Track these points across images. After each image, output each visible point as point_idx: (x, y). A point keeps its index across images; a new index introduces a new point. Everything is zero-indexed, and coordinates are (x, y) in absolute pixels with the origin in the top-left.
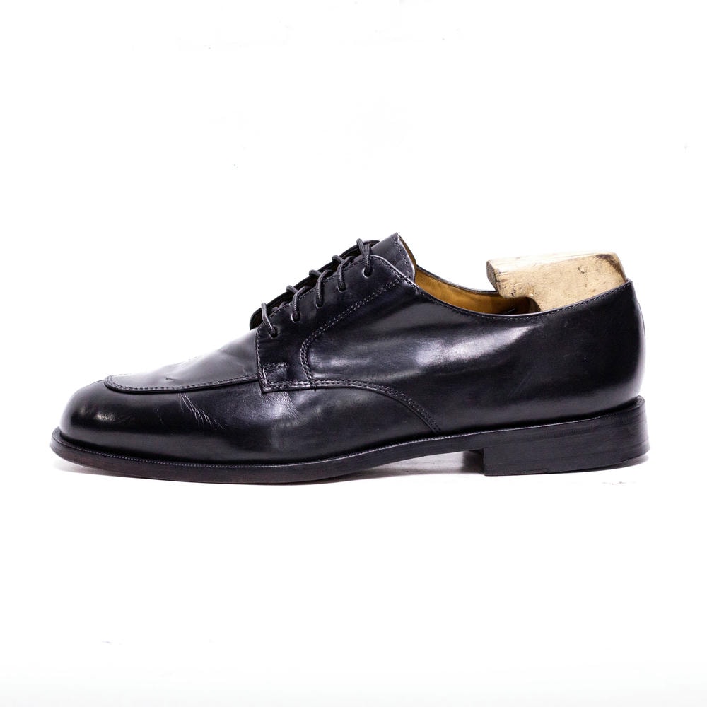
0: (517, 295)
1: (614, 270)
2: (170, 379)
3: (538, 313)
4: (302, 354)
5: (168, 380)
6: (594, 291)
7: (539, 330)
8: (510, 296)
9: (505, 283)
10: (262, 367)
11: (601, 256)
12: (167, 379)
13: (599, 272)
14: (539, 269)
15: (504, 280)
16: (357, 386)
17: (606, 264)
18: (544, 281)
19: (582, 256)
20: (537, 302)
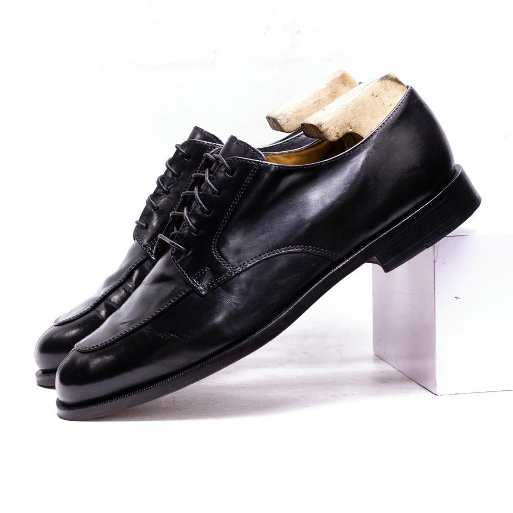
0: (341, 135)
1: (396, 84)
2: (125, 323)
3: (363, 141)
4: (216, 255)
5: (125, 325)
6: (391, 105)
7: (371, 151)
8: (337, 138)
9: (328, 131)
10: (192, 279)
11: (382, 79)
12: (123, 324)
13: (388, 90)
14: (346, 109)
15: (327, 130)
16: (268, 256)
17: (388, 82)
18: (354, 116)
19: (370, 86)
20: (357, 133)
